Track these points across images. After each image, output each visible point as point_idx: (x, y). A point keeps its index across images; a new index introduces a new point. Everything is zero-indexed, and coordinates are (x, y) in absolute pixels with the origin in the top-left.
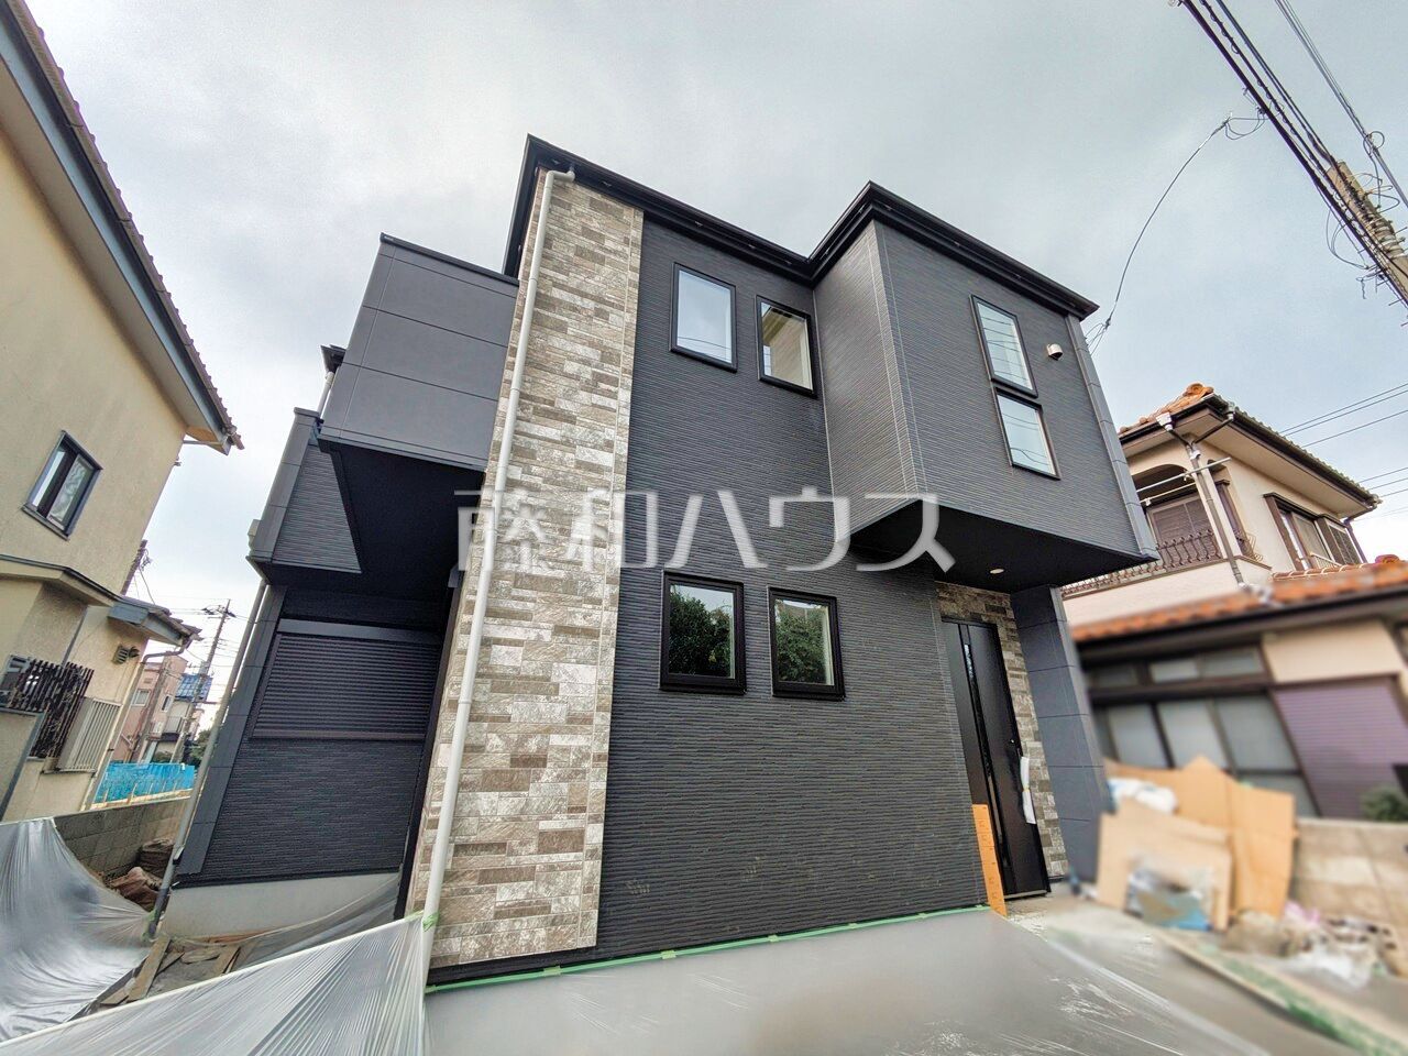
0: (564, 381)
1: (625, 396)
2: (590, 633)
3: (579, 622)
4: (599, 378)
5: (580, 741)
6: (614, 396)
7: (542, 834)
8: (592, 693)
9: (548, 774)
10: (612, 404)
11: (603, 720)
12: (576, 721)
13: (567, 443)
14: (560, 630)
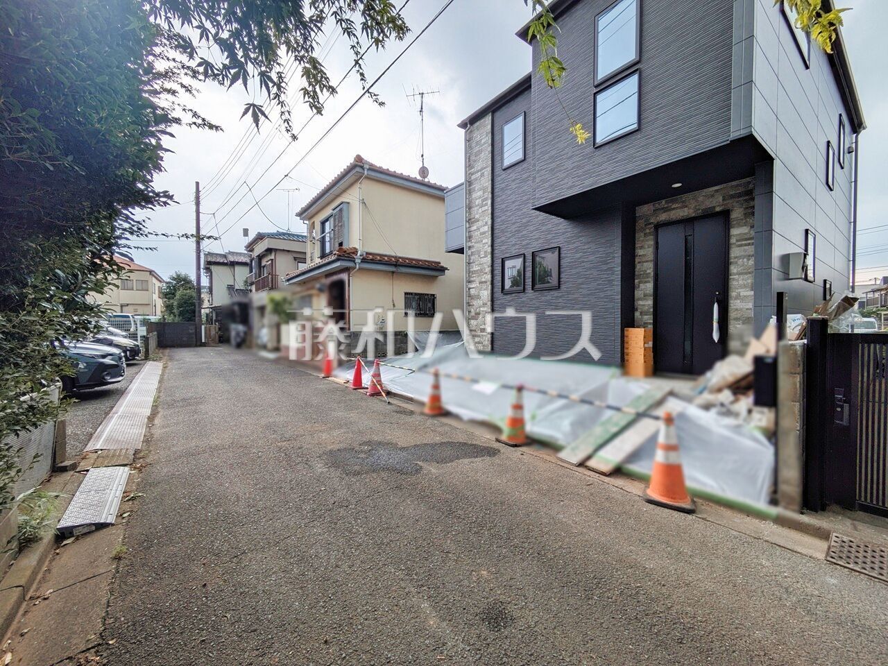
0: (476, 208)
1: (489, 202)
2: (486, 282)
3: (483, 280)
4: (483, 201)
5: (485, 309)
6: (486, 204)
7: (481, 329)
8: (486, 297)
9: (481, 316)
10: (486, 208)
11: (489, 303)
12: (485, 304)
13: (478, 229)
14: (481, 283)
